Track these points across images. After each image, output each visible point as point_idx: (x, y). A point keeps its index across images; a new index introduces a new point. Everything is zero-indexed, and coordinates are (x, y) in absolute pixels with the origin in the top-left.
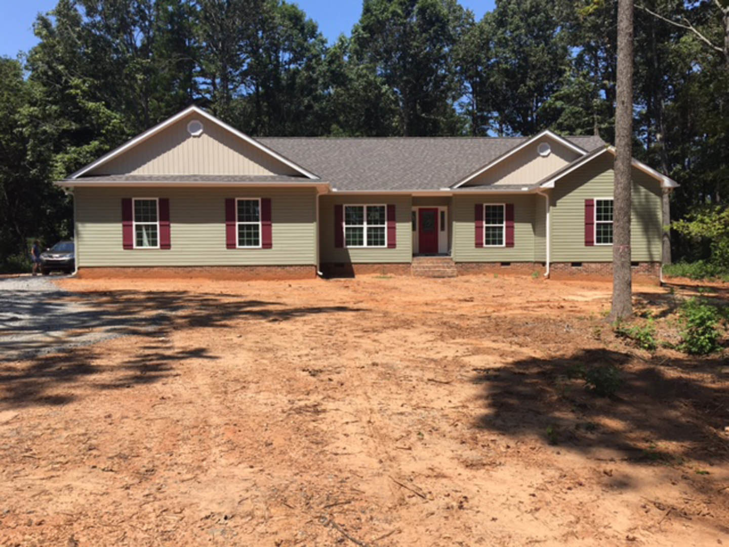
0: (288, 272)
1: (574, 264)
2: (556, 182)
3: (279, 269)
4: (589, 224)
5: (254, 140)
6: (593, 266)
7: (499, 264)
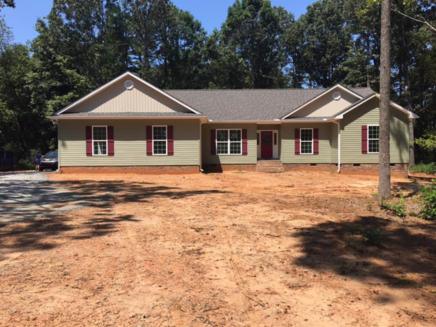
0: (183, 169)
1: (355, 165)
2: (344, 115)
3: (178, 168)
4: (364, 140)
5: (163, 91)
6: (367, 166)
7: (310, 165)
